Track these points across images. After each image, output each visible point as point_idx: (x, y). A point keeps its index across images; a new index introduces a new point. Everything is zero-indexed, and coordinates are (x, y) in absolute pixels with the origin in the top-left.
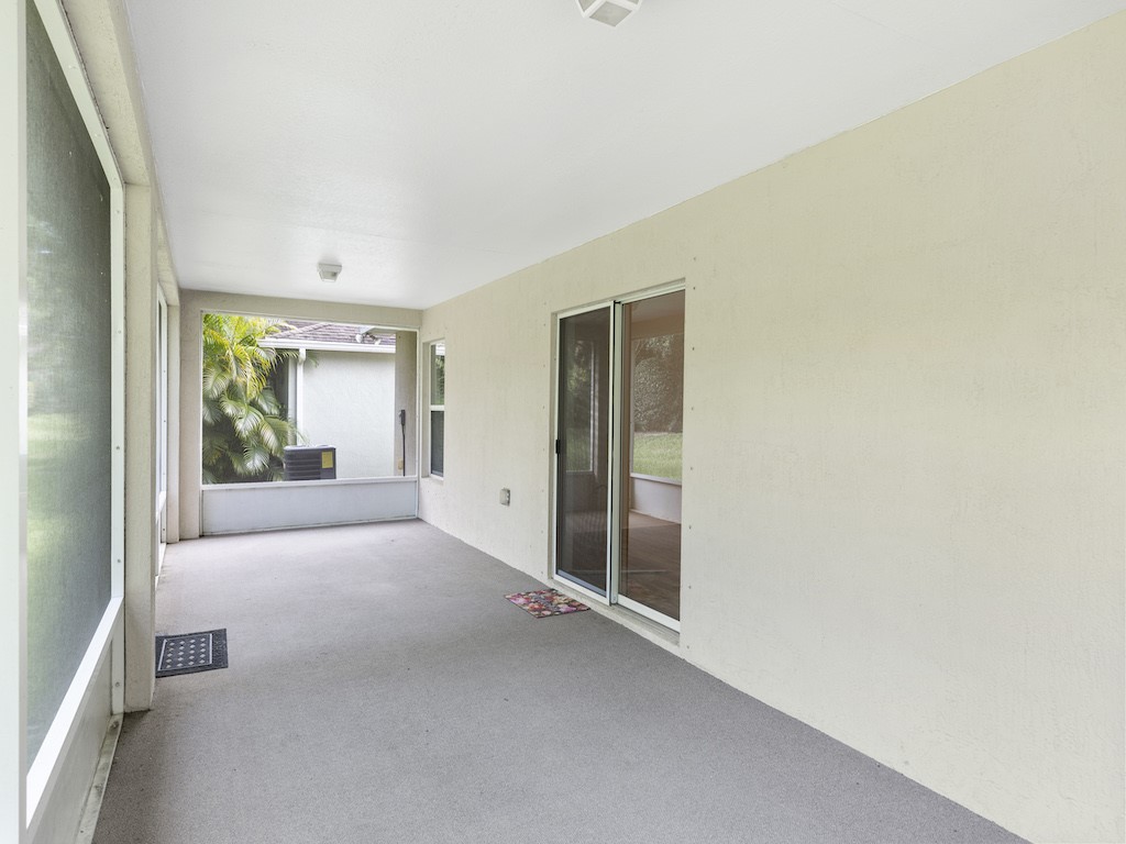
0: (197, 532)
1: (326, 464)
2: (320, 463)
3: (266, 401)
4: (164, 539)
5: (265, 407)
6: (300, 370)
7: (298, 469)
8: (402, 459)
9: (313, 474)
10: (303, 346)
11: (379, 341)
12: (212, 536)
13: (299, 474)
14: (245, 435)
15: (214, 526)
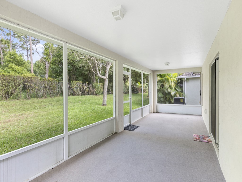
0: (156, 112)
1: (181, 101)
2: (180, 101)
3: (178, 88)
4: (150, 112)
5: (178, 90)
6: (185, 82)
7: (176, 102)
8: (200, 101)
9: (179, 103)
10: (185, 77)
11: (197, 75)
12: (159, 113)
13: (176, 103)
14: (173, 95)
15: (159, 111)
